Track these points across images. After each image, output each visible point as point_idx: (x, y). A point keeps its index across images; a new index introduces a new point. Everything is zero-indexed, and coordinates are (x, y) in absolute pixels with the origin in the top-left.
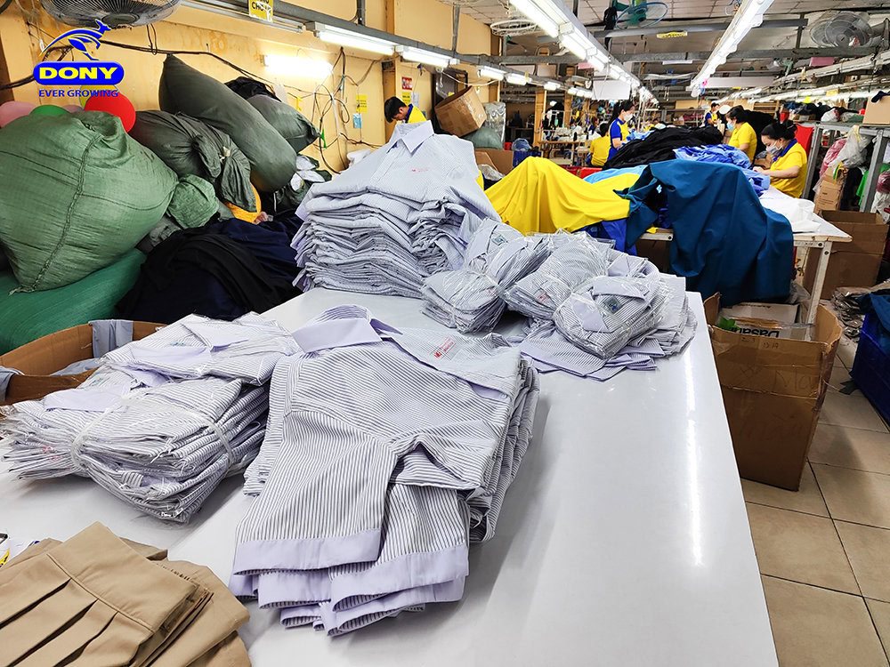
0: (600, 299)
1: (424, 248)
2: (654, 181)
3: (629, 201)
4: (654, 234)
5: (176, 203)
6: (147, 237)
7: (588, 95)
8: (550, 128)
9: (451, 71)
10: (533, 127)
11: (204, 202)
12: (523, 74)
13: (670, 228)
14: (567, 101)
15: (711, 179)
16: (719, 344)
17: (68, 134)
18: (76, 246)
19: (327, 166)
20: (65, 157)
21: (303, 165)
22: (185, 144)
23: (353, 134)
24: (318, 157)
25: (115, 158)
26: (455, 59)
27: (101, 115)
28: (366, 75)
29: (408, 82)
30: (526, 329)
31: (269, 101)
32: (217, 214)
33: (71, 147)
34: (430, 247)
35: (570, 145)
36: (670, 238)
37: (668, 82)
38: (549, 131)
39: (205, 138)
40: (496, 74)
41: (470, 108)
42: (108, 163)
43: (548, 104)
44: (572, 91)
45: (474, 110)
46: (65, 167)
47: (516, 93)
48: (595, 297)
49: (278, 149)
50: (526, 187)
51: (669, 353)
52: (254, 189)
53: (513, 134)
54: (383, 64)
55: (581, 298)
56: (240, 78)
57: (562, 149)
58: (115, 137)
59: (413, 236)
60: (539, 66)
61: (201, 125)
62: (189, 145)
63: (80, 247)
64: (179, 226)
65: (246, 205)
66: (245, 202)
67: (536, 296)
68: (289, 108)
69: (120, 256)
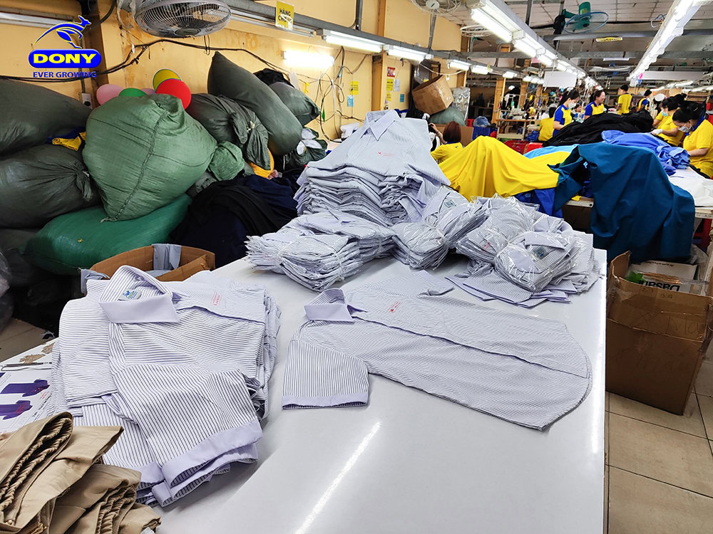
0: (531, 248)
1: (390, 205)
2: (581, 159)
3: (558, 174)
4: (577, 201)
5: (215, 162)
6: (194, 186)
7: (540, 82)
8: (506, 109)
9: (426, 63)
10: (493, 106)
11: (234, 161)
12: (485, 65)
13: (592, 197)
14: (523, 86)
15: (628, 159)
16: (624, 292)
17: (146, 111)
18: (146, 190)
19: (326, 136)
20: (143, 127)
21: (307, 135)
22: (224, 119)
23: (346, 111)
24: (318, 130)
25: (176, 129)
26: (430, 55)
27: (168, 97)
28: (360, 66)
29: (392, 70)
30: (469, 268)
31: (285, 87)
32: (243, 171)
33: (147, 120)
34: (395, 204)
35: (521, 123)
36: (591, 205)
37: (610, 74)
38: (506, 111)
39: (238, 115)
40: (463, 66)
41: (441, 92)
42: (171, 132)
43: (506, 88)
44: (527, 79)
45: (444, 94)
46: (144, 134)
47: (480, 79)
48: (527, 247)
49: (289, 123)
50: (475, 161)
51: (580, 290)
52: (270, 153)
53: (476, 112)
54: (374, 57)
55: (516, 247)
56: (265, 69)
57: (514, 126)
58: (177, 113)
59: (383, 196)
60: (500, 59)
61: (236, 105)
62: (226, 119)
63: (149, 191)
64: (216, 178)
65: (263, 165)
66: (263, 162)
67: (481, 245)
68: (299, 92)
69: (175, 199)
